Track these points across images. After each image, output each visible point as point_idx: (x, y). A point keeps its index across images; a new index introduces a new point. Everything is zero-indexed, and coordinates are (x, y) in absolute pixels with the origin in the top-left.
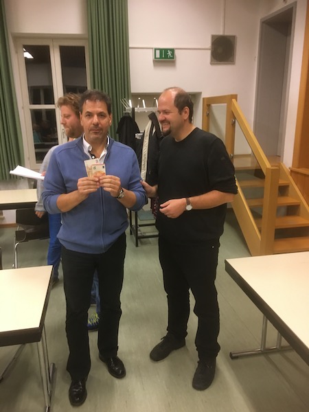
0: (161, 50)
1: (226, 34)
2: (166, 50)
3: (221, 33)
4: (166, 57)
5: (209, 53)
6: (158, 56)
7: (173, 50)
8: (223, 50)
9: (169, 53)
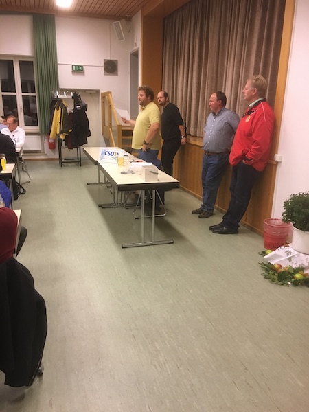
0: (76, 66)
1: (112, 59)
2: (78, 66)
3: (109, 58)
4: (78, 70)
5: (103, 68)
6: (74, 69)
7: (82, 66)
8: (111, 67)
9: (80, 68)
